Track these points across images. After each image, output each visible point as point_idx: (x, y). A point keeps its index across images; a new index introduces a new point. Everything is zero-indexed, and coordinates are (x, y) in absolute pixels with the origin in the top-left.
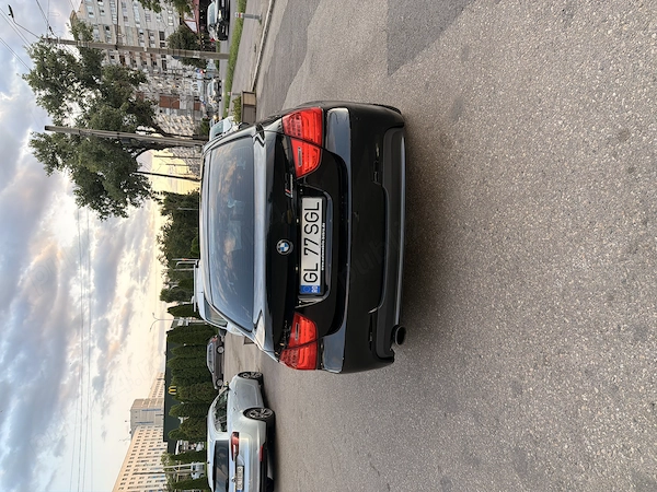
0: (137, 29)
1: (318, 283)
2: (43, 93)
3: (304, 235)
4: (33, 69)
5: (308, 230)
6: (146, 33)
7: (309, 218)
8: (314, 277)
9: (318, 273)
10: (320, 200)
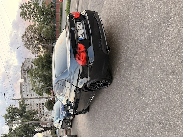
0: (37, 104)
1: (83, 37)
2: (8, 120)
3: (78, 28)
4: (6, 113)
5: (79, 27)
6: (39, 105)
7: (79, 25)
8: (82, 36)
9: (83, 35)
10: (81, 22)
